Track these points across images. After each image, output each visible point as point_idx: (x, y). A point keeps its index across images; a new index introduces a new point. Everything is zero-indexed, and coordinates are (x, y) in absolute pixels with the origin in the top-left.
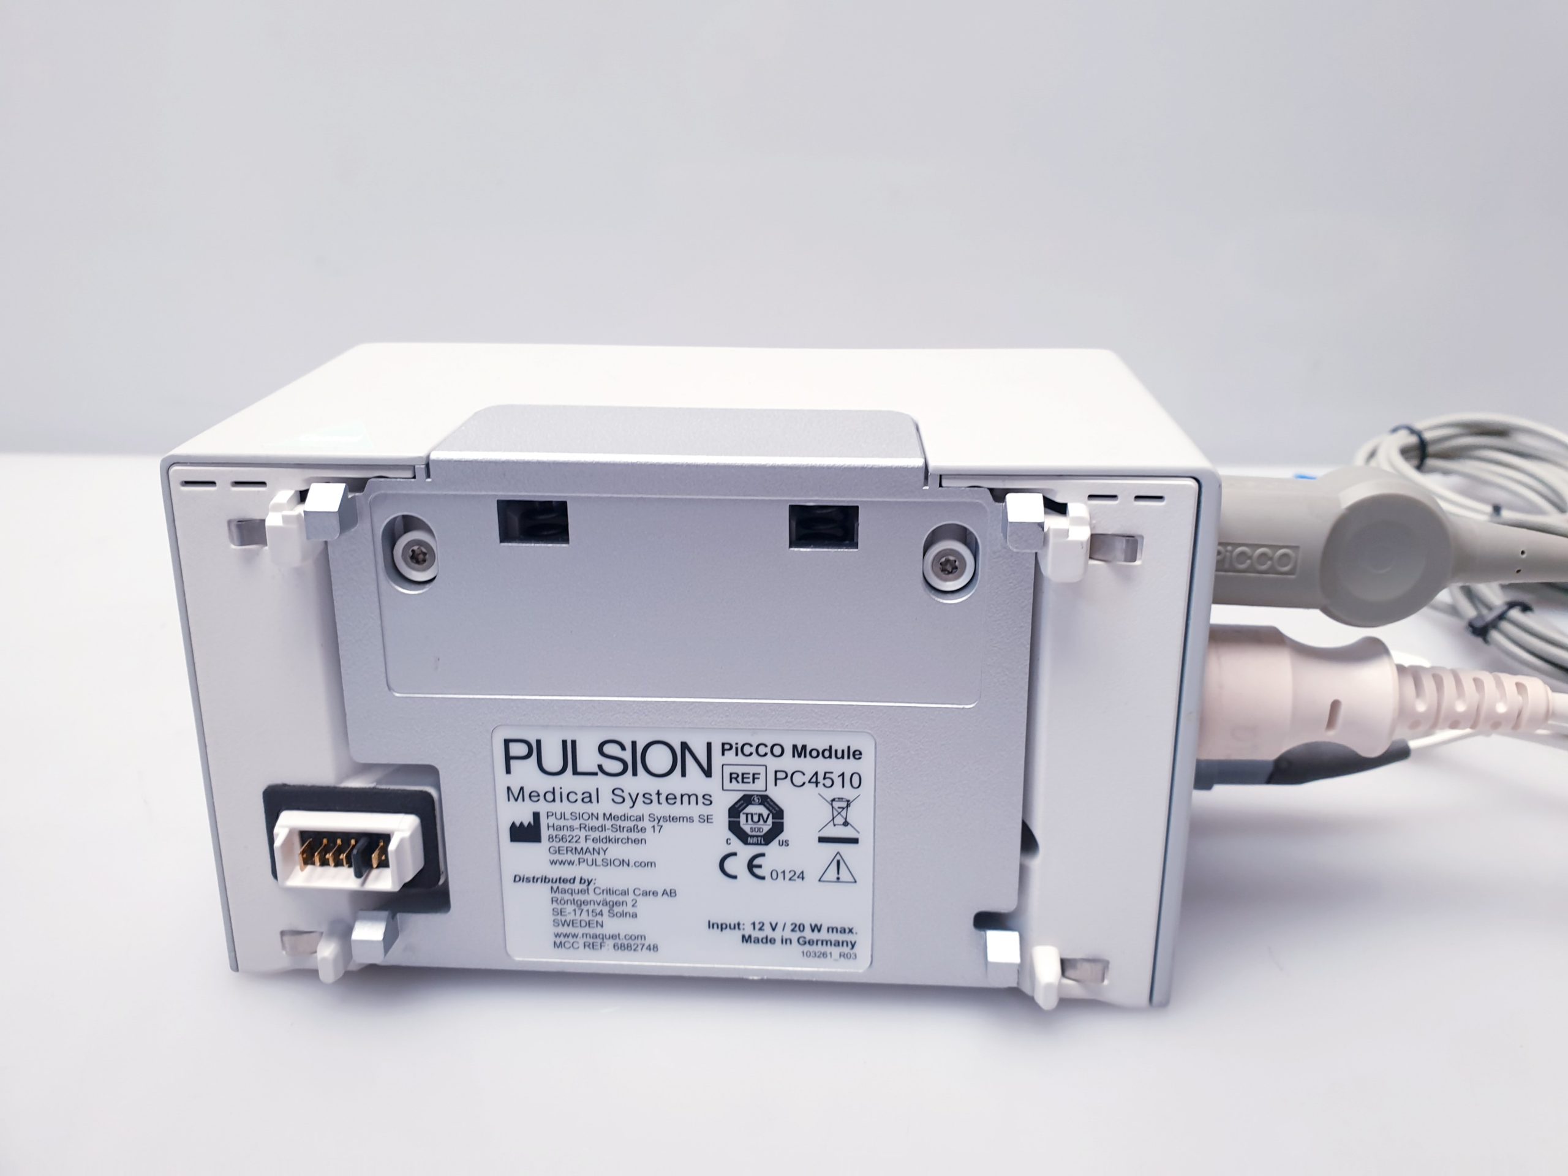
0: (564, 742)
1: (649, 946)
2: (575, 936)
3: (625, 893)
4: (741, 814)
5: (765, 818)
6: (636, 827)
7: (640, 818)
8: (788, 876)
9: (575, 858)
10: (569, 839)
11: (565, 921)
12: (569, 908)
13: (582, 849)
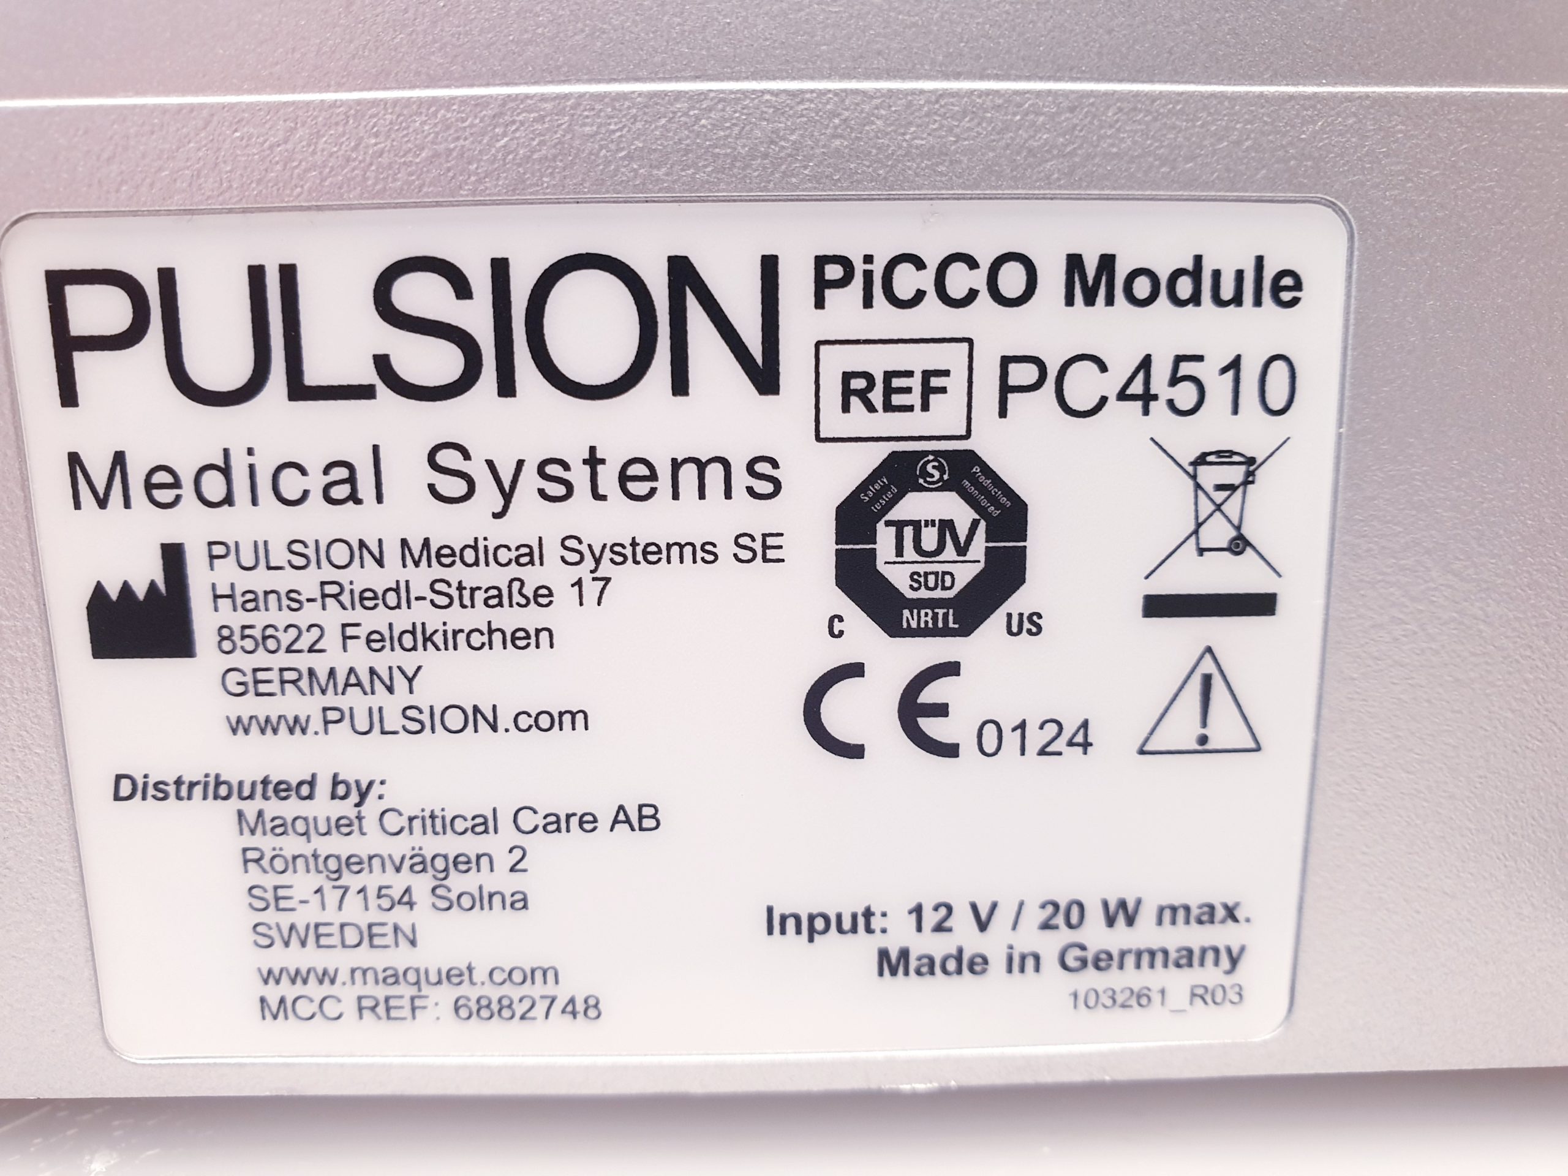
0: (256, 274)
1: (572, 1001)
2: (327, 977)
3: (483, 825)
4: (881, 526)
5: (962, 533)
6: (516, 585)
7: (530, 555)
8: (1036, 738)
9: (309, 706)
10: (286, 639)
11: (292, 927)
12: (303, 883)
13: (332, 673)
